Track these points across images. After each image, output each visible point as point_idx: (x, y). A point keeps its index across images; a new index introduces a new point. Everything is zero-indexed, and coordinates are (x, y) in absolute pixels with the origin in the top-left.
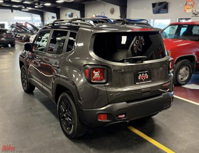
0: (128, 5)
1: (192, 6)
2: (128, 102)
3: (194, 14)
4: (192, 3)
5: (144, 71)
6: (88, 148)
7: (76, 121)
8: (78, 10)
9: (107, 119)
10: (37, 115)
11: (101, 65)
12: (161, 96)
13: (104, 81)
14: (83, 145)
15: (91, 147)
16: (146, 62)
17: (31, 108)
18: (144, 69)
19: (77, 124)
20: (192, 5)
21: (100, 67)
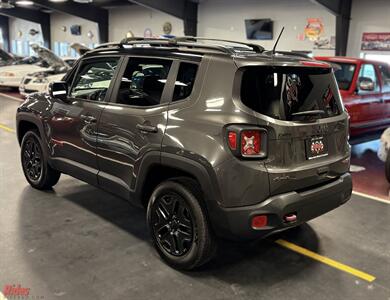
0: (199, 19)
1: (319, 30)
2: (299, 191)
3: (316, 44)
4: (318, 25)
5: (318, 136)
6: (226, 286)
7: (204, 235)
8: (95, 21)
9: (268, 224)
10: (89, 233)
11: (258, 126)
12: (340, 181)
13: (263, 154)
14: (213, 280)
15: (231, 282)
16: (321, 121)
17: (68, 221)
18: (317, 133)
19: (204, 239)
20: (318, 28)
21: (257, 128)
